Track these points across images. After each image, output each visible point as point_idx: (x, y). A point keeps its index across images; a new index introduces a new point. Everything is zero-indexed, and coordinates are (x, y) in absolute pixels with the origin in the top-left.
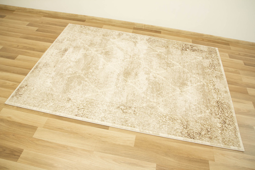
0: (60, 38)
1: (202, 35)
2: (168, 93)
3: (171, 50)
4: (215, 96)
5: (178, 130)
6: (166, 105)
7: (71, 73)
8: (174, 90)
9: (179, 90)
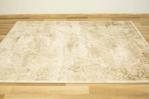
1: (118, 15)
2: (105, 53)
3: (98, 27)
5: (120, 76)
6: (105, 61)
8: (109, 51)
9: (112, 50)
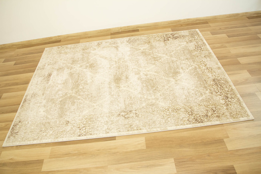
0: (40, 65)
1: (179, 21)
2: (164, 86)
3: (154, 44)
4: (210, 75)
5: (184, 119)
6: (165, 98)
7: (62, 95)
8: (169, 81)
9: (174, 80)
